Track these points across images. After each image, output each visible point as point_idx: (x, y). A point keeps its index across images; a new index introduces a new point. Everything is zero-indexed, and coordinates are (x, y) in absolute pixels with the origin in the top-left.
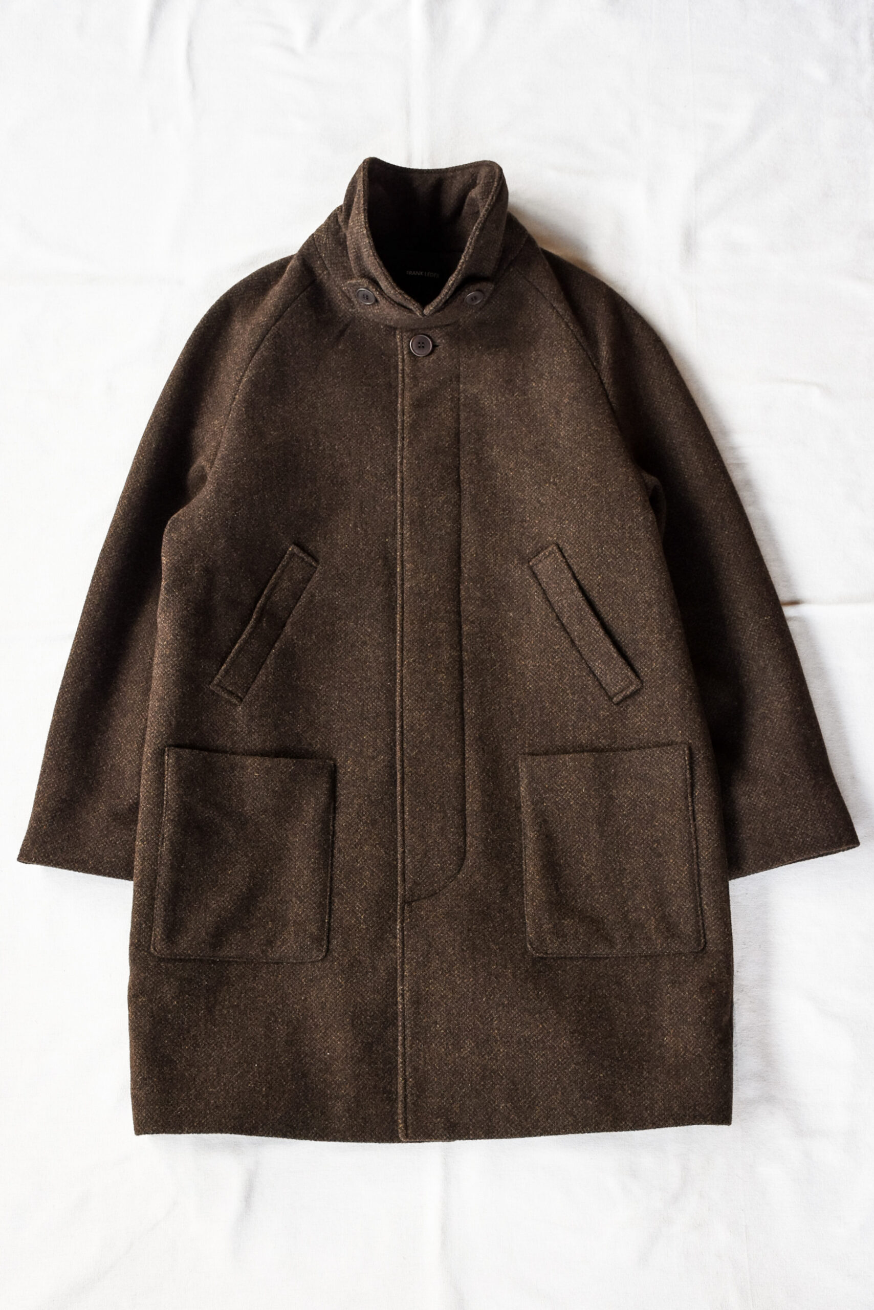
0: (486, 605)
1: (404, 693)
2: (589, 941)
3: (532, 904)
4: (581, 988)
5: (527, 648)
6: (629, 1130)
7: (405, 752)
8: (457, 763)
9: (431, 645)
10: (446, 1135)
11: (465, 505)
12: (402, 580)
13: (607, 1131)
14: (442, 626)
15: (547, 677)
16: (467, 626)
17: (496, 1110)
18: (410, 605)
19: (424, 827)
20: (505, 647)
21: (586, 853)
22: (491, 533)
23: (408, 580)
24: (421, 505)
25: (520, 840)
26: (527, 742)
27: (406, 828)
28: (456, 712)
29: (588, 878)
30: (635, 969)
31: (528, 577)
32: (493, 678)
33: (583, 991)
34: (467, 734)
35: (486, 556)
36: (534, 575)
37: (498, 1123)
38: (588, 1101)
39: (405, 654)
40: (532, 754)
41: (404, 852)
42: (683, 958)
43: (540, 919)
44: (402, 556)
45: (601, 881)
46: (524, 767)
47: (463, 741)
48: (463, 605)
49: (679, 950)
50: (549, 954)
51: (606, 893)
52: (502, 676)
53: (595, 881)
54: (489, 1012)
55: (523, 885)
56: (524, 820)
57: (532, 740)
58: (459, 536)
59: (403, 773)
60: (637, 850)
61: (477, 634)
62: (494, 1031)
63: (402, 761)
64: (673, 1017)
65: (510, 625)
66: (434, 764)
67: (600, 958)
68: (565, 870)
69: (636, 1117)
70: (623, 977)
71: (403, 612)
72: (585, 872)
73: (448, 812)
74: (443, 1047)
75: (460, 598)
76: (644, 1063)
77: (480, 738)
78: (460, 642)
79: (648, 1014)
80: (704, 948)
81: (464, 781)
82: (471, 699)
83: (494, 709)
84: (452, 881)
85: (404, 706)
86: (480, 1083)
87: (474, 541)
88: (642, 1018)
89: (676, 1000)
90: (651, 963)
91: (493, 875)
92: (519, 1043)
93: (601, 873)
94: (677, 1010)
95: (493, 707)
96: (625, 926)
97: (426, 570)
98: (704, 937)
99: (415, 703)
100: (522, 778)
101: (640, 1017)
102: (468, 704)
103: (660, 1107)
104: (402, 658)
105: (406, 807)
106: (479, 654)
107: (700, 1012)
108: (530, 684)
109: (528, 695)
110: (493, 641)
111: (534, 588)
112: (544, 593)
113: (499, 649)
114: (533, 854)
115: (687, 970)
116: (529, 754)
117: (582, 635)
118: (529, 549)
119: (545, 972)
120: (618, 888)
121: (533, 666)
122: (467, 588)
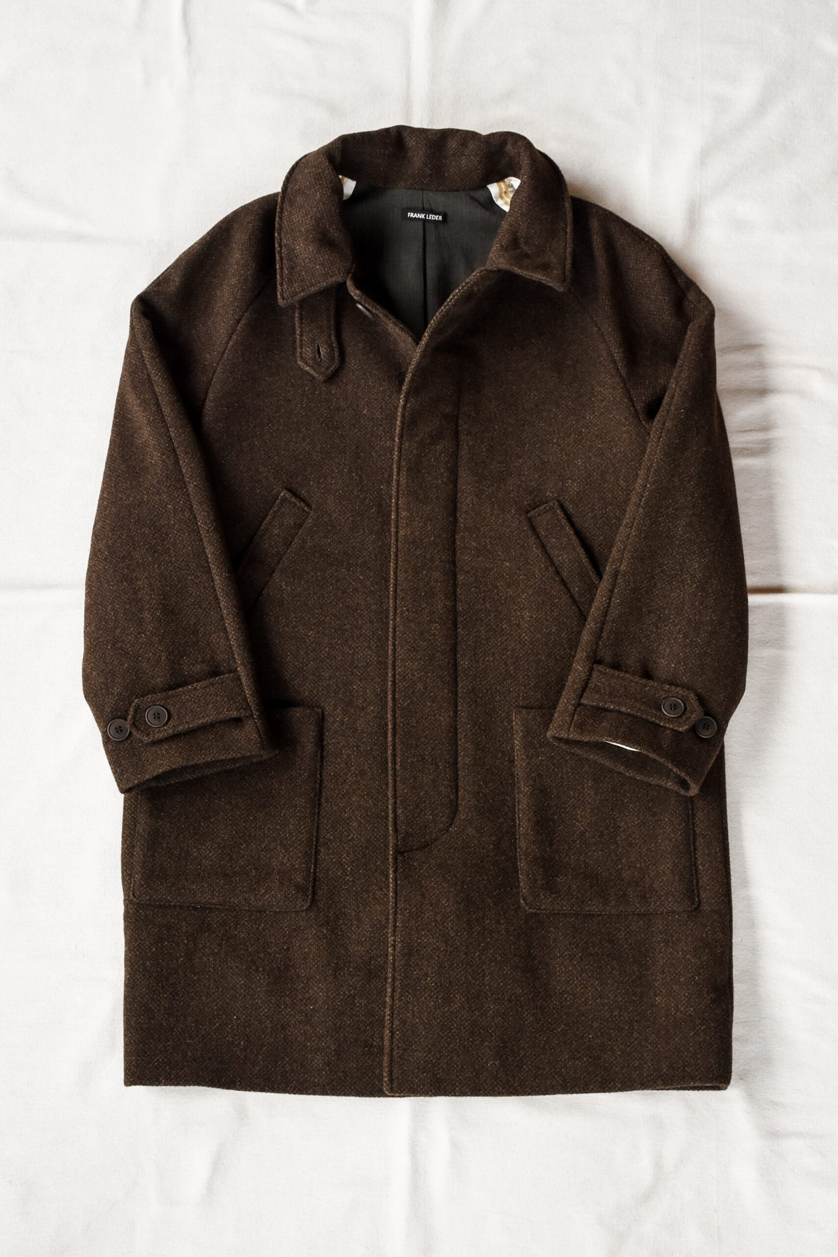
0: (482, 554)
1: (397, 643)
2: (583, 897)
3: (525, 859)
4: (573, 947)
5: (524, 599)
6: (617, 1091)
7: (397, 702)
8: (449, 715)
9: (425, 595)
10: (431, 1091)
11: (462, 456)
12: (397, 527)
13: (596, 1092)
14: (436, 575)
15: (544, 630)
16: (462, 576)
17: (483, 1067)
18: (405, 554)
19: (416, 779)
20: (501, 597)
21: (581, 810)
22: (488, 484)
23: (403, 528)
24: (419, 453)
25: (513, 794)
26: (521, 695)
27: (398, 779)
28: (449, 662)
29: (582, 834)
30: (628, 928)
31: (525, 528)
32: (487, 629)
33: (575, 950)
34: (460, 686)
35: (483, 507)
36: (533, 528)
37: (486, 1080)
38: (577, 1062)
39: (398, 602)
40: (527, 708)
41: (395, 803)
42: (677, 916)
43: (534, 875)
44: (397, 504)
45: (595, 838)
46: (519, 720)
47: (456, 693)
48: (458, 555)
49: (673, 909)
50: (543, 910)
51: (601, 850)
52: (497, 627)
53: (589, 838)
54: (481, 967)
55: (516, 839)
56: (517, 774)
57: (526, 693)
58: (456, 486)
59: (394, 724)
60: (631, 808)
61: (471, 584)
62: (485, 987)
63: (394, 711)
64: (666, 977)
65: (506, 575)
66: (426, 716)
67: (593, 915)
68: (560, 826)
69: (625, 1078)
70: (615, 935)
71: (397, 560)
72: (579, 829)
73: (440, 764)
74: (433, 1001)
75: (455, 548)
76: (635, 1024)
77: (473, 689)
78: (455, 593)
79: (640, 973)
80: (696, 909)
81: (456, 734)
82: (464, 650)
83: (488, 661)
84: (444, 834)
85: (397, 655)
86: (468, 1039)
87: (471, 491)
88: (634, 977)
89: (669, 959)
90: (644, 922)
91: (485, 829)
92: (510, 1001)
93: (596, 830)
94: (670, 970)
95: (487, 659)
96: (619, 884)
97: (422, 518)
98: (698, 896)
99: (407, 653)
100: (517, 732)
101: (632, 976)
102: (461, 656)
104: (395, 606)
105: (397, 758)
106: (473, 604)
107: (692, 971)
108: (526, 636)
109: (523, 646)
110: (489, 591)
111: (532, 540)
112: (543, 546)
113: (494, 600)
114: (527, 808)
115: (680, 929)
116: (523, 707)
117: (583, 592)
118: (527, 501)
119: (538, 928)
120: (612, 845)
121: (530, 617)
122: (463, 538)
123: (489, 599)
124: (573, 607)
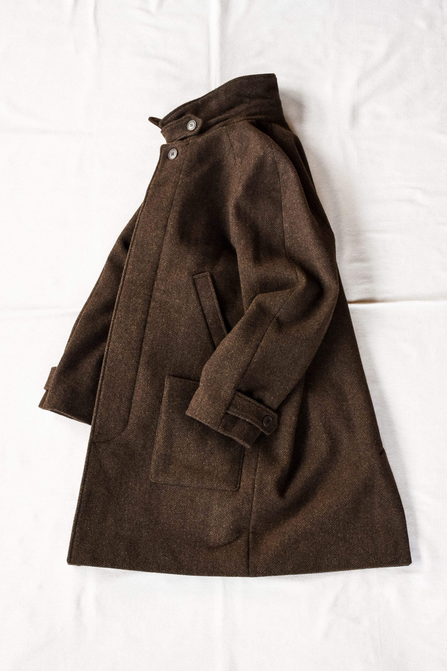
0: (166, 293)
1: (112, 333)
3: (157, 454)
4: (172, 501)
5: (182, 321)
6: (184, 575)
7: (107, 363)
8: (133, 374)
9: (132, 310)
10: (90, 563)
11: (166, 239)
12: (125, 273)
13: (173, 574)
14: (140, 301)
15: (189, 339)
16: (153, 303)
17: (118, 554)
18: (126, 287)
19: (109, 405)
20: (171, 317)
21: (190, 432)
22: (176, 257)
23: (128, 274)
24: (143, 236)
25: (158, 419)
26: (172, 369)
27: (100, 403)
28: (138, 347)
30: (202, 495)
31: (190, 284)
32: (161, 332)
33: (173, 503)
34: (141, 359)
35: (171, 269)
36: (194, 284)
37: (119, 561)
38: (166, 558)
39: (117, 312)
40: (173, 376)
41: (96, 416)
42: (227, 493)
43: (159, 463)
44: (128, 261)
45: (194, 447)
46: (168, 381)
47: (138, 363)
48: (154, 292)
49: (225, 489)
52: (166, 332)
54: (124, 506)
55: (154, 443)
56: (162, 409)
57: (174, 369)
58: (160, 255)
59: (104, 374)
61: (158, 308)
62: (125, 516)
63: (105, 368)
64: (216, 522)
65: (176, 306)
66: (121, 372)
69: (189, 569)
71: (121, 291)
72: (188, 441)
73: (123, 399)
74: (98, 520)
75: (153, 288)
76: (198, 543)
77: (148, 362)
78: (148, 311)
79: (204, 518)
80: (237, 490)
81: (135, 384)
82: (147, 341)
83: (158, 349)
84: (118, 435)
85: (111, 339)
86: (113, 541)
87: (167, 259)
88: (201, 520)
89: (219, 514)
90: (210, 493)
91: (140, 436)
92: (136, 524)
94: (219, 519)
95: (158, 348)
96: (201, 472)
97: (138, 270)
98: (240, 484)
99: (117, 339)
100: (166, 387)
101: (200, 519)
102: (145, 344)
103: (202, 566)
104: (116, 314)
105: (102, 392)
106: (156, 318)
107: (230, 523)
108: (180, 340)
109: (177, 345)
110: (166, 313)
111: (193, 291)
112: (198, 295)
113: (167, 318)
114: (163, 428)
115: (227, 500)
116: (171, 376)
117: (213, 323)
118: (195, 269)
119: (156, 490)
120: (202, 452)
121: (184, 331)
122: (158, 284)
123: (165, 317)
124: (206, 330)
